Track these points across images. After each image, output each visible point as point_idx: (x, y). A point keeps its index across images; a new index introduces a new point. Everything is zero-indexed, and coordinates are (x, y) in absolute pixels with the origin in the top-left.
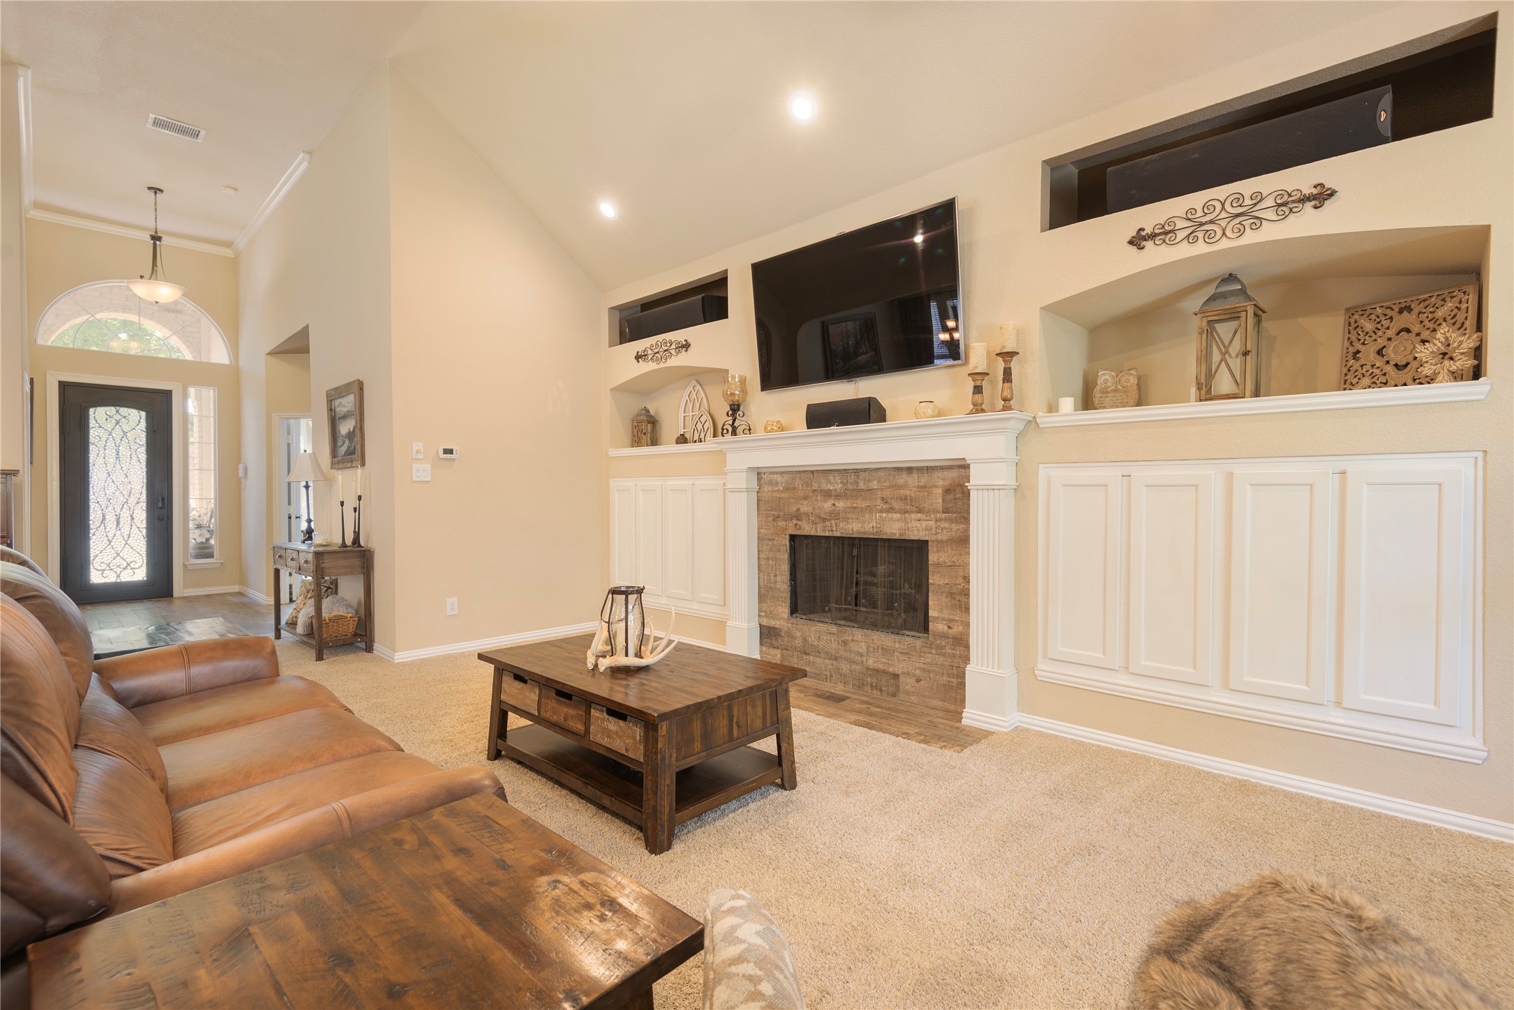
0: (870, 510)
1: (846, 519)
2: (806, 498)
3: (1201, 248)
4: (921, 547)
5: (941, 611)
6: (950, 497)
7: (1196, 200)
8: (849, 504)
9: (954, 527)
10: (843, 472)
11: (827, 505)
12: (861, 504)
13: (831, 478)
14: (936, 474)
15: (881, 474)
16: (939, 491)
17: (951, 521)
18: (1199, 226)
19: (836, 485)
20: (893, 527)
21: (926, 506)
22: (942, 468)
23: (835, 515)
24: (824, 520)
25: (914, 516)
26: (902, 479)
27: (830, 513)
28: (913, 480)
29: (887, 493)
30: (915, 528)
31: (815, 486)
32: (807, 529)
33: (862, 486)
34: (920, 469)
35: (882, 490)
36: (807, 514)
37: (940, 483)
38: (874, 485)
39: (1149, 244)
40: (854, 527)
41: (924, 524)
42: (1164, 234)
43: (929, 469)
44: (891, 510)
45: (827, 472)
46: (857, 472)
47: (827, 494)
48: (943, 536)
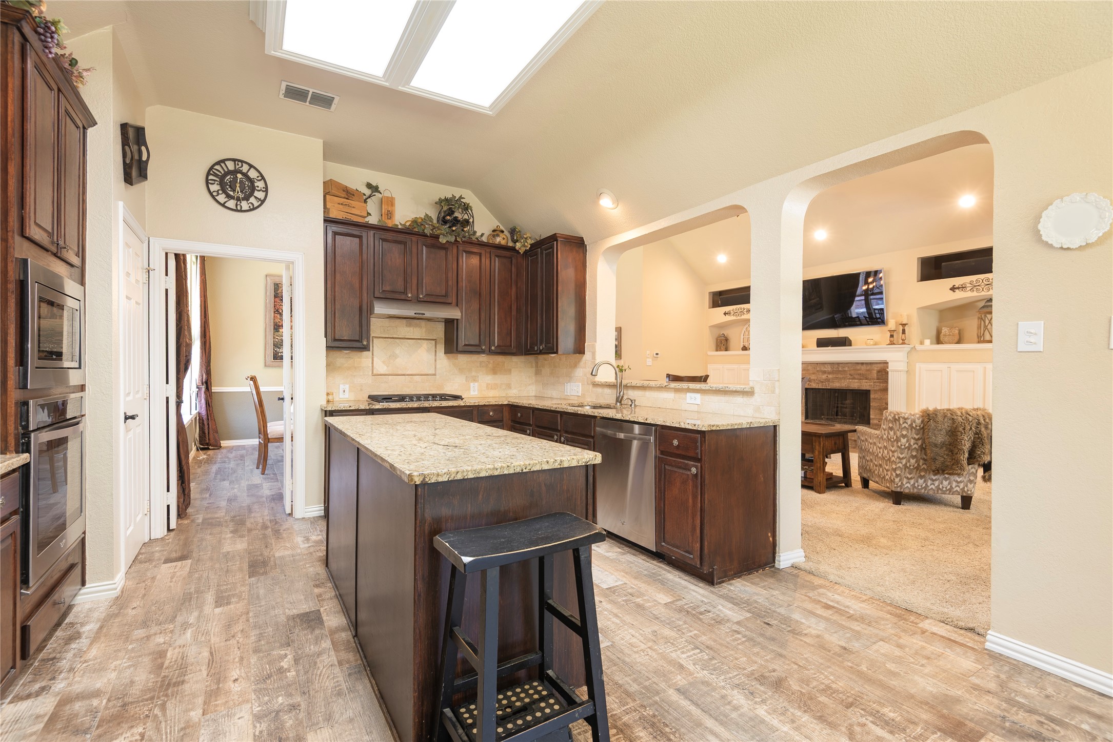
0: (844, 378)
1: (833, 382)
2: (813, 374)
3: (975, 294)
4: (867, 393)
5: (876, 416)
6: (880, 374)
7: (974, 278)
8: (834, 376)
9: (881, 385)
10: (832, 364)
11: (824, 377)
12: (840, 376)
13: (826, 366)
14: (874, 366)
15: (849, 365)
16: (875, 372)
17: (880, 383)
18: (974, 287)
19: (829, 369)
20: (855, 385)
21: (870, 377)
22: (877, 363)
23: (828, 380)
24: (822, 382)
25: (864, 381)
26: (859, 367)
27: (825, 380)
28: (864, 368)
29: (852, 372)
30: (865, 385)
31: (818, 369)
32: (814, 386)
33: (840, 369)
34: (867, 364)
35: (850, 371)
36: (814, 380)
37: (876, 369)
38: (846, 369)
39: (957, 290)
40: (836, 385)
41: (868, 384)
42: (962, 288)
43: (871, 364)
44: (854, 378)
45: (824, 364)
46: (838, 364)
47: (824, 372)
48: (877, 388)
